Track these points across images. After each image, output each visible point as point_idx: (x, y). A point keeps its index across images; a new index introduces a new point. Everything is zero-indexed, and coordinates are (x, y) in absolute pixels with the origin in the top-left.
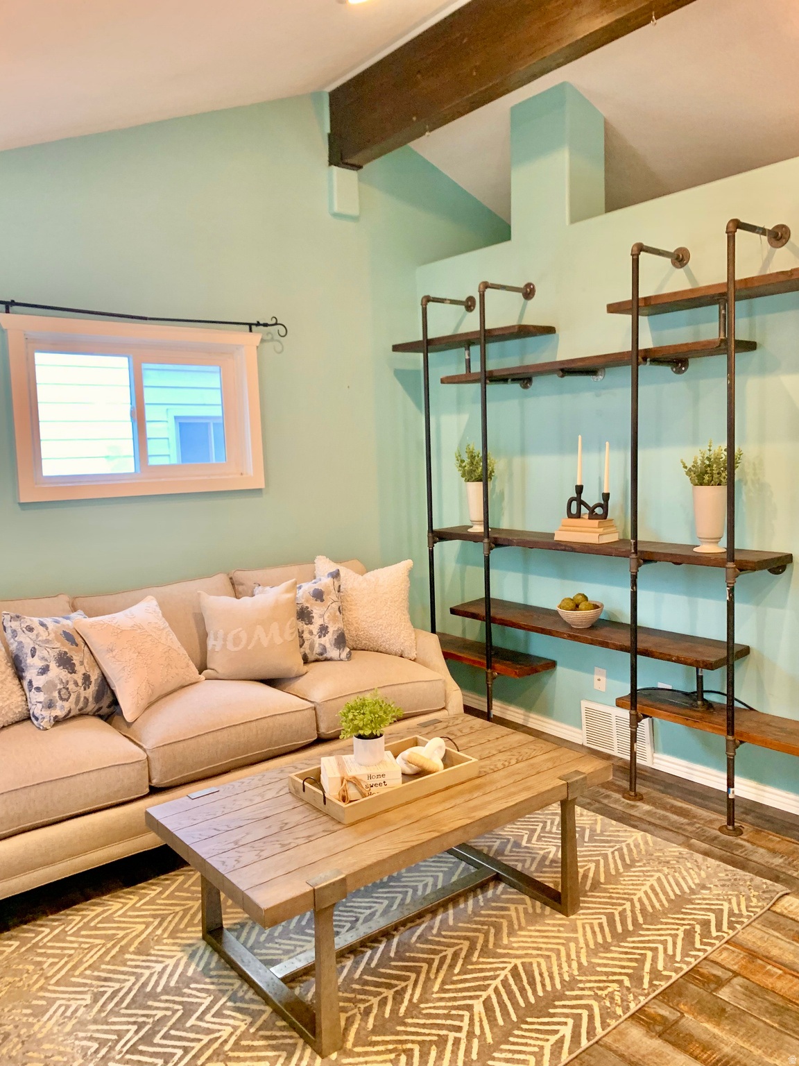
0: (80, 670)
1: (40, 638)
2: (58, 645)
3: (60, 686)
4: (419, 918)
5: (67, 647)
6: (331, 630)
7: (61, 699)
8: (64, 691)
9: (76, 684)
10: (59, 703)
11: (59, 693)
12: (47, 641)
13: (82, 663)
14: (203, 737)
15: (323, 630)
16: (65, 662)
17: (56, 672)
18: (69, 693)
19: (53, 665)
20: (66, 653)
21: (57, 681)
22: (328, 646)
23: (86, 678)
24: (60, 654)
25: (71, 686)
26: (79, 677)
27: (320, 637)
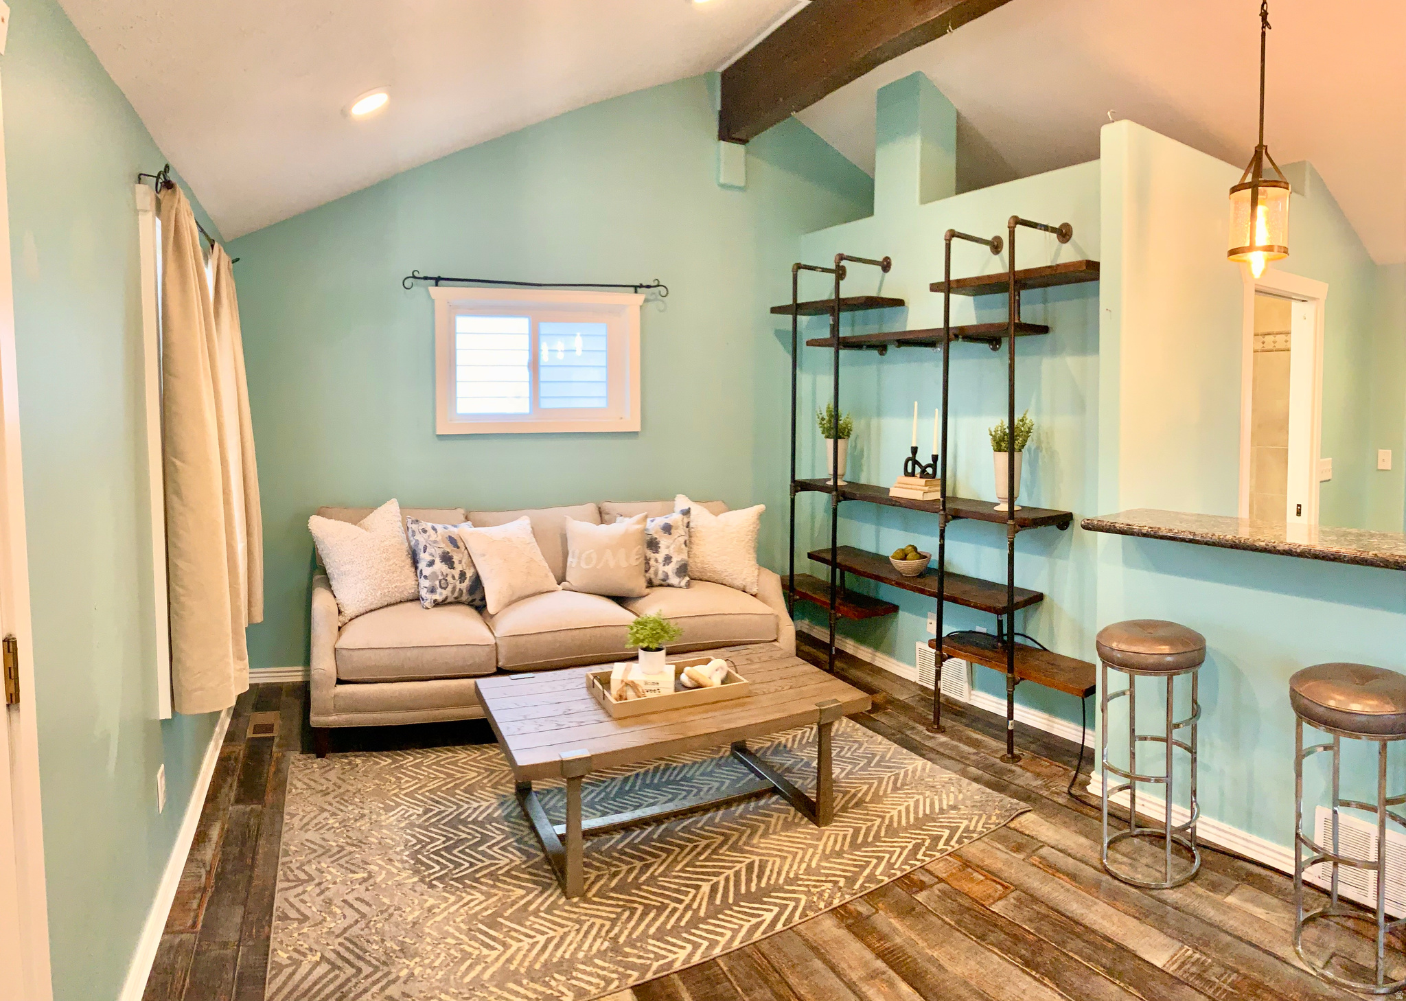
0: (458, 567)
1: (431, 539)
2: (442, 545)
3: (441, 577)
4: (692, 813)
5: (449, 548)
6: (674, 560)
7: (441, 587)
8: (443, 582)
9: (453, 577)
10: (439, 590)
11: (440, 582)
12: (435, 542)
13: (460, 562)
14: (543, 635)
15: (668, 559)
16: (447, 559)
17: (440, 566)
18: (447, 584)
19: (438, 560)
20: (448, 553)
21: (439, 574)
22: (670, 574)
23: (463, 575)
24: (443, 553)
25: (449, 579)
26: (456, 573)
27: (664, 565)
